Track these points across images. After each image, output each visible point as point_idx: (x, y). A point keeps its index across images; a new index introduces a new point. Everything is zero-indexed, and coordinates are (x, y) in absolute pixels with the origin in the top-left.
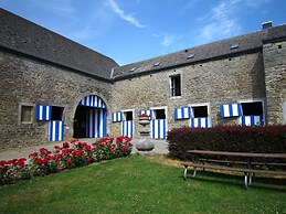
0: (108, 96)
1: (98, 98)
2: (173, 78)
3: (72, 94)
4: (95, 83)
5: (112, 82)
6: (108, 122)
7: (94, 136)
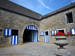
0: (38, 26)
1: (34, 26)
2: (67, 15)
3: (22, 24)
4: (32, 20)
5: (40, 20)
6: (39, 36)
7: (33, 41)
